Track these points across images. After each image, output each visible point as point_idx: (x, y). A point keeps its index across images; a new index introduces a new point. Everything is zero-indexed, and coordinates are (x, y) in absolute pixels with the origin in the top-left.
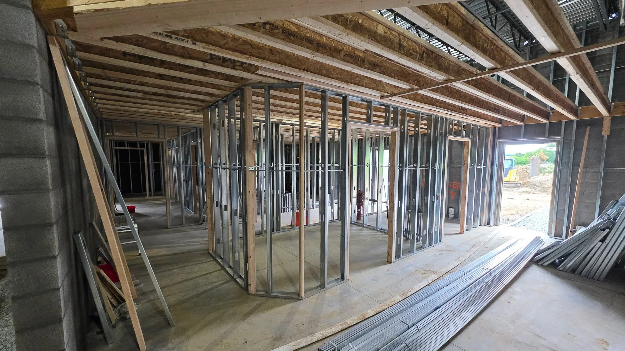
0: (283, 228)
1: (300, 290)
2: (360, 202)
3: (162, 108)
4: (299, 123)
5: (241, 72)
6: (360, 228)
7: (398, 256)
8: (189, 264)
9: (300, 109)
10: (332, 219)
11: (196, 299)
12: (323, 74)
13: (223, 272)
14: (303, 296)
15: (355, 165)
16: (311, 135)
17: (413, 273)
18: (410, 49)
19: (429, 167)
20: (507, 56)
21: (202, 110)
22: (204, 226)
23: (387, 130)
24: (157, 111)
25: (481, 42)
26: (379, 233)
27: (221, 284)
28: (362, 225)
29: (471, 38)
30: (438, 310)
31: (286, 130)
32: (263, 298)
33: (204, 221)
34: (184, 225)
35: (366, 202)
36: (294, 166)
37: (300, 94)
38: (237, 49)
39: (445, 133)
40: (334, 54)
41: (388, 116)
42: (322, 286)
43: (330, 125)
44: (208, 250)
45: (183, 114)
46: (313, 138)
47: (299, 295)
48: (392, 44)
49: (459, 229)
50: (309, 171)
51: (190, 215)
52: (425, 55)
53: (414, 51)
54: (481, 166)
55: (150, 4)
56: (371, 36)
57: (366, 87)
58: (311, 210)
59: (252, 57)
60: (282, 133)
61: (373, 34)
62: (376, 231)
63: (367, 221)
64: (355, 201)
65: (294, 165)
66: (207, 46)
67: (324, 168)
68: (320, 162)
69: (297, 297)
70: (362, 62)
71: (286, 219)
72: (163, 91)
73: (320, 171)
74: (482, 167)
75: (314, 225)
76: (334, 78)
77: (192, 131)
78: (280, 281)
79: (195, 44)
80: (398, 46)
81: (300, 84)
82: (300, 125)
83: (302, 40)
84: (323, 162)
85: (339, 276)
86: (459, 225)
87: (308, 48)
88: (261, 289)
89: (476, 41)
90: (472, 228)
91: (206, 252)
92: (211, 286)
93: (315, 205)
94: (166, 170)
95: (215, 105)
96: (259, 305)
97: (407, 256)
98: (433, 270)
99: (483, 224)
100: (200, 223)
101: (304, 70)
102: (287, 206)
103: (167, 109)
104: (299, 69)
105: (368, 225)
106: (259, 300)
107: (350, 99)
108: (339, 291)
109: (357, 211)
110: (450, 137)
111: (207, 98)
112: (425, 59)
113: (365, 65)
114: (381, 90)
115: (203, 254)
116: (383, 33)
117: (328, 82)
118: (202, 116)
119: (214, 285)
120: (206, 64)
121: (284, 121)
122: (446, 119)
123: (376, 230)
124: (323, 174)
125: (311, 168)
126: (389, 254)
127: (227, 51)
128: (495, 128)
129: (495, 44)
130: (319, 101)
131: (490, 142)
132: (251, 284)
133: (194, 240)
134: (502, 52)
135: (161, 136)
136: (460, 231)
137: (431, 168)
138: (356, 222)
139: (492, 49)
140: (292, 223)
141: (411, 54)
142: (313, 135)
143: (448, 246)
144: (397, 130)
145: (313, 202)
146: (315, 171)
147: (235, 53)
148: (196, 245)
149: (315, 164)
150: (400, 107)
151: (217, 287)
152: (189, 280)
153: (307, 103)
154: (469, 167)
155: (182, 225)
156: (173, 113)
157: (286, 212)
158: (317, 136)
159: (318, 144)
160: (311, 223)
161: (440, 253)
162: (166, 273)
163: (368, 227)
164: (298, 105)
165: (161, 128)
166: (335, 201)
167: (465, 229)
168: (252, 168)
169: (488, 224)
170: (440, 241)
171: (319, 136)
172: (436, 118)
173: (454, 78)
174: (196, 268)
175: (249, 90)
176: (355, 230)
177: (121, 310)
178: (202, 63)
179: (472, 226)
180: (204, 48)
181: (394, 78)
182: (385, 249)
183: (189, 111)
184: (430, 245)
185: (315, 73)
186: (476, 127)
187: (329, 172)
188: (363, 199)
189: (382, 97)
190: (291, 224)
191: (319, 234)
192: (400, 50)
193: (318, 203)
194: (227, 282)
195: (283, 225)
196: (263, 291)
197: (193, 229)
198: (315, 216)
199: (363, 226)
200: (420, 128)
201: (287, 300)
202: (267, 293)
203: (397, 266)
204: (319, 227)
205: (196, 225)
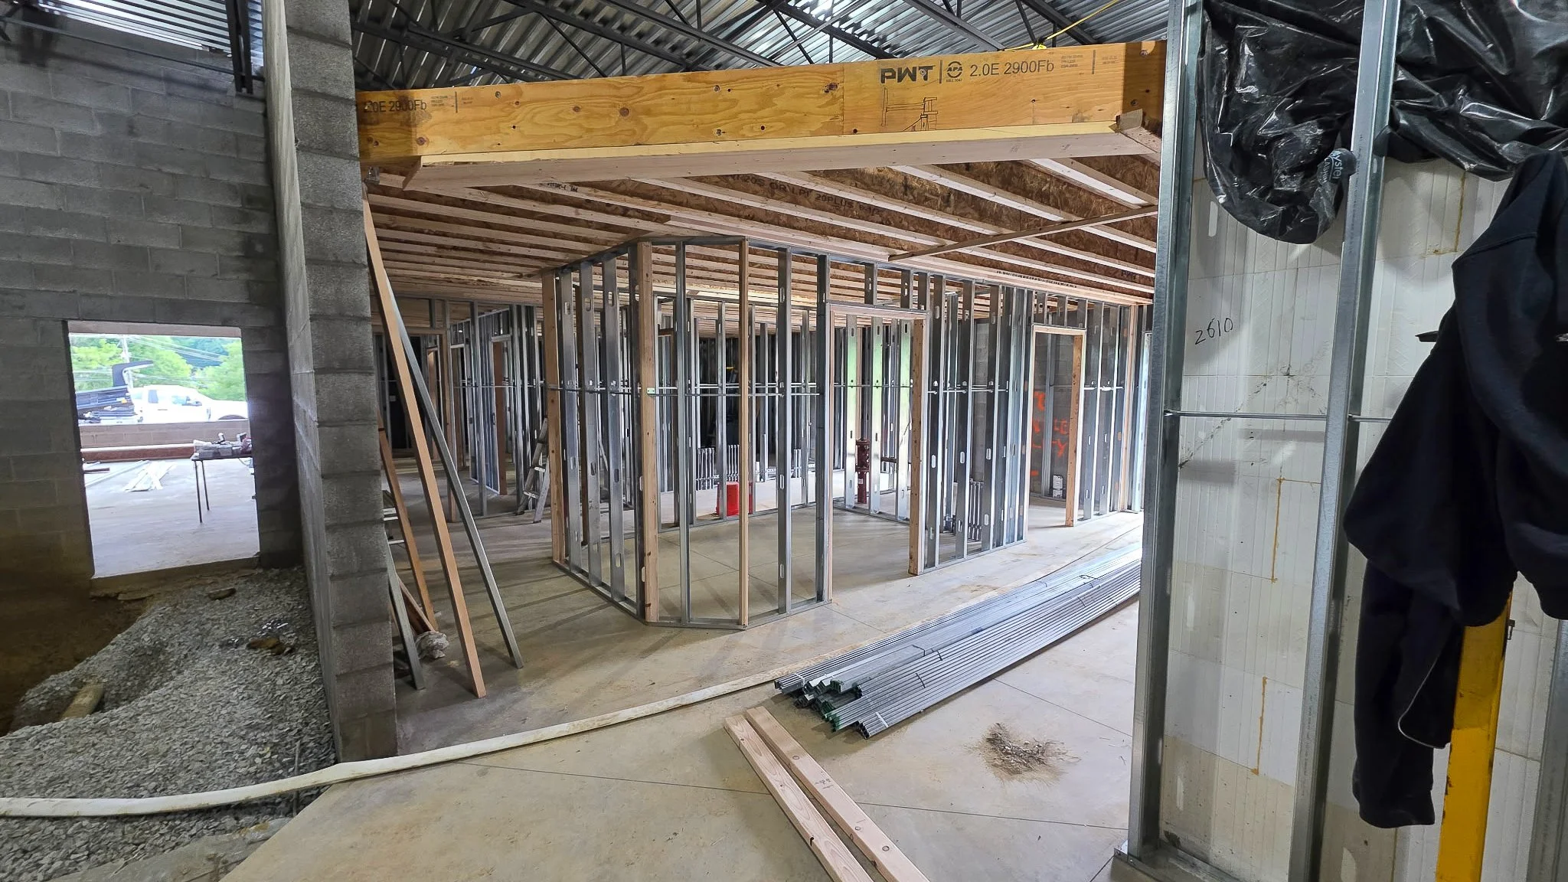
0: (700, 520)
1: (741, 617)
2: (863, 466)
3: (457, 270)
4: (738, 298)
5: (637, 220)
6: (862, 517)
7: (930, 564)
8: (519, 581)
9: (741, 274)
10: (805, 502)
11: (550, 631)
12: (781, 222)
13: (590, 593)
14: (746, 623)
15: (852, 384)
16: (758, 318)
17: (954, 591)
18: (925, 191)
19: (993, 387)
20: (1093, 197)
21: (541, 274)
22: (529, 516)
23: (907, 317)
24: (442, 276)
25: (1035, 184)
26: (900, 526)
27: (591, 611)
28: (867, 513)
29: (1015, 180)
30: (978, 635)
31: (707, 309)
32: (673, 629)
33: (527, 508)
34: (485, 516)
35: (875, 464)
36: (722, 387)
37: (741, 251)
38: (639, 191)
39: (1029, 319)
40: (800, 198)
41: (906, 293)
42: (781, 610)
43: (795, 299)
44: (551, 558)
45: (494, 280)
46: (763, 325)
47: (739, 622)
48: (892, 186)
49: (1064, 518)
50: (754, 395)
51: (493, 496)
52: (952, 197)
53: (932, 194)
54: (1111, 385)
55: (539, 160)
56: (856, 179)
57: (860, 241)
58: (758, 485)
59: (662, 204)
60: (698, 314)
61: (858, 176)
62: (894, 523)
63: (875, 504)
64: (851, 462)
65: (723, 385)
66: (593, 192)
67: (783, 391)
68: (777, 378)
69: (735, 626)
70: (847, 208)
71: (707, 501)
72: (480, 245)
73: (777, 395)
74: (1115, 388)
75: (765, 513)
76: (801, 230)
77: (495, 312)
78: (703, 605)
79: (576, 190)
80: (903, 188)
81: (740, 238)
82: (741, 301)
83: (746, 181)
84: (783, 379)
85: (815, 596)
86: (1064, 511)
87: (755, 193)
88: (666, 614)
89: (1025, 185)
90: (1093, 517)
91: (548, 561)
92: (572, 614)
93: (766, 475)
94: (447, 399)
95: (573, 266)
96: (668, 639)
97: (949, 563)
98: (993, 585)
99: (1119, 507)
100: (519, 511)
101: (747, 218)
102: (704, 476)
103: (468, 271)
104: (739, 216)
105: (880, 513)
106: (665, 633)
107: (829, 259)
108: (813, 618)
109: (856, 485)
110: (1037, 328)
111: (559, 256)
112: (952, 204)
113: (852, 211)
114: (890, 244)
115: (543, 566)
116: (876, 172)
117: (790, 236)
118: (540, 285)
119: (578, 612)
120: (580, 210)
121: (700, 294)
122: (1030, 292)
123: (896, 521)
124: (783, 401)
125: (757, 391)
126: (913, 558)
127: (623, 197)
128: (1141, 307)
129: (1065, 183)
130: (775, 262)
131: (1131, 337)
132: (650, 605)
133: (516, 542)
134: (1081, 193)
135: (437, 324)
136: (1067, 521)
137: (997, 390)
138: (855, 507)
139: (1061, 193)
140: (718, 509)
141: (927, 199)
142: (763, 320)
143: (1035, 548)
144: (926, 317)
145: (762, 467)
146: (767, 395)
147: (635, 199)
148: (522, 550)
149: (767, 383)
150: (931, 272)
151: (583, 614)
152: (525, 606)
153: (752, 264)
154: (1083, 389)
155: (482, 514)
156: (476, 279)
157: (704, 488)
158: (771, 321)
159: (772, 337)
160: (758, 509)
161: (1014, 558)
162: (479, 595)
163: (881, 516)
164: (736, 268)
165: (437, 306)
166: (810, 466)
167: (1076, 517)
168: (651, 391)
169: (1130, 508)
170: (1020, 538)
171: (774, 320)
172: (1008, 291)
173: (1011, 232)
174: (536, 587)
175: (645, 247)
176: (850, 522)
177: (423, 644)
178: (574, 209)
179: (1093, 512)
180: (589, 195)
181: (908, 229)
182: (905, 554)
183: (511, 275)
184: (998, 544)
185: (767, 222)
186: (1099, 306)
187: (793, 397)
188: (869, 457)
189: (892, 257)
190: (715, 511)
191: (775, 530)
192: (906, 195)
193: (773, 471)
194: (600, 608)
195: (698, 514)
196: (672, 619)
197: (503, 522)
198: (765, 495)
199: (869, 515)
200: (972, 310)
201: (718, 631)
202: (680, 620)
203: (927, 581)
204: (775, 517)
205: (509, 515)
